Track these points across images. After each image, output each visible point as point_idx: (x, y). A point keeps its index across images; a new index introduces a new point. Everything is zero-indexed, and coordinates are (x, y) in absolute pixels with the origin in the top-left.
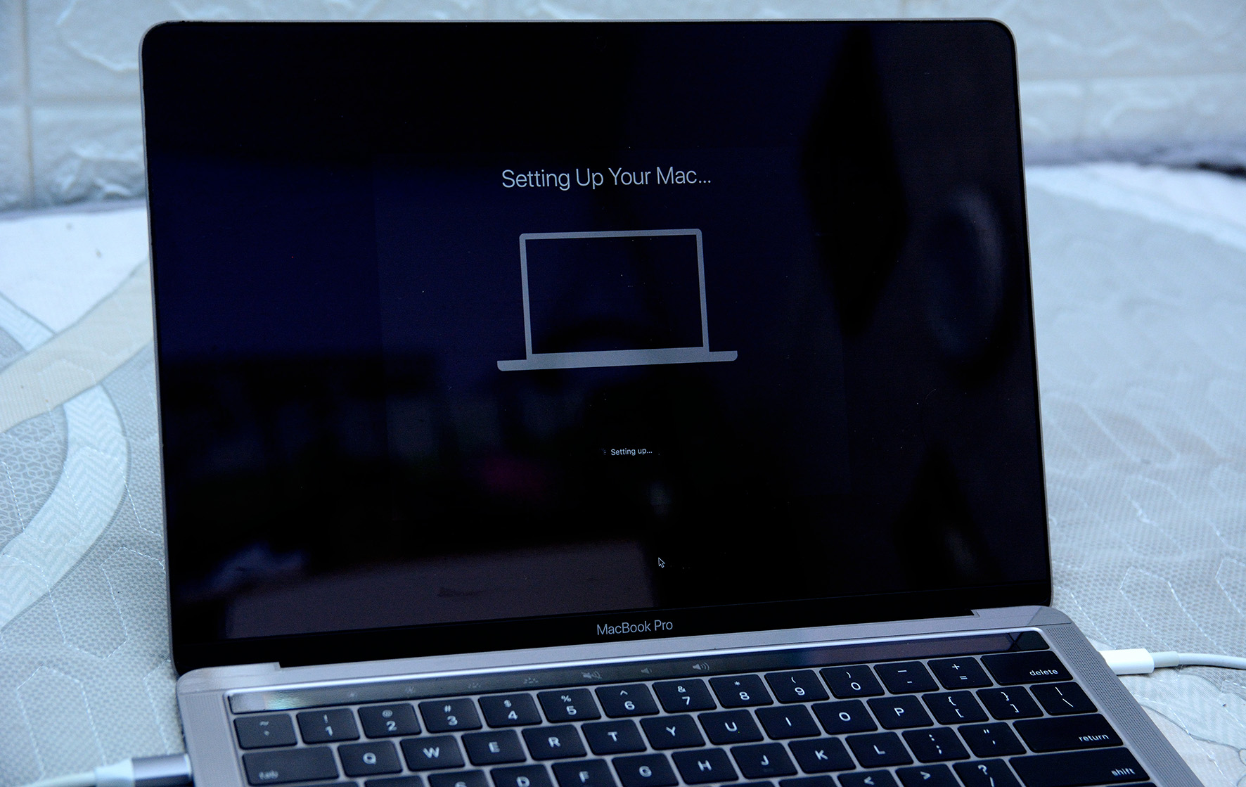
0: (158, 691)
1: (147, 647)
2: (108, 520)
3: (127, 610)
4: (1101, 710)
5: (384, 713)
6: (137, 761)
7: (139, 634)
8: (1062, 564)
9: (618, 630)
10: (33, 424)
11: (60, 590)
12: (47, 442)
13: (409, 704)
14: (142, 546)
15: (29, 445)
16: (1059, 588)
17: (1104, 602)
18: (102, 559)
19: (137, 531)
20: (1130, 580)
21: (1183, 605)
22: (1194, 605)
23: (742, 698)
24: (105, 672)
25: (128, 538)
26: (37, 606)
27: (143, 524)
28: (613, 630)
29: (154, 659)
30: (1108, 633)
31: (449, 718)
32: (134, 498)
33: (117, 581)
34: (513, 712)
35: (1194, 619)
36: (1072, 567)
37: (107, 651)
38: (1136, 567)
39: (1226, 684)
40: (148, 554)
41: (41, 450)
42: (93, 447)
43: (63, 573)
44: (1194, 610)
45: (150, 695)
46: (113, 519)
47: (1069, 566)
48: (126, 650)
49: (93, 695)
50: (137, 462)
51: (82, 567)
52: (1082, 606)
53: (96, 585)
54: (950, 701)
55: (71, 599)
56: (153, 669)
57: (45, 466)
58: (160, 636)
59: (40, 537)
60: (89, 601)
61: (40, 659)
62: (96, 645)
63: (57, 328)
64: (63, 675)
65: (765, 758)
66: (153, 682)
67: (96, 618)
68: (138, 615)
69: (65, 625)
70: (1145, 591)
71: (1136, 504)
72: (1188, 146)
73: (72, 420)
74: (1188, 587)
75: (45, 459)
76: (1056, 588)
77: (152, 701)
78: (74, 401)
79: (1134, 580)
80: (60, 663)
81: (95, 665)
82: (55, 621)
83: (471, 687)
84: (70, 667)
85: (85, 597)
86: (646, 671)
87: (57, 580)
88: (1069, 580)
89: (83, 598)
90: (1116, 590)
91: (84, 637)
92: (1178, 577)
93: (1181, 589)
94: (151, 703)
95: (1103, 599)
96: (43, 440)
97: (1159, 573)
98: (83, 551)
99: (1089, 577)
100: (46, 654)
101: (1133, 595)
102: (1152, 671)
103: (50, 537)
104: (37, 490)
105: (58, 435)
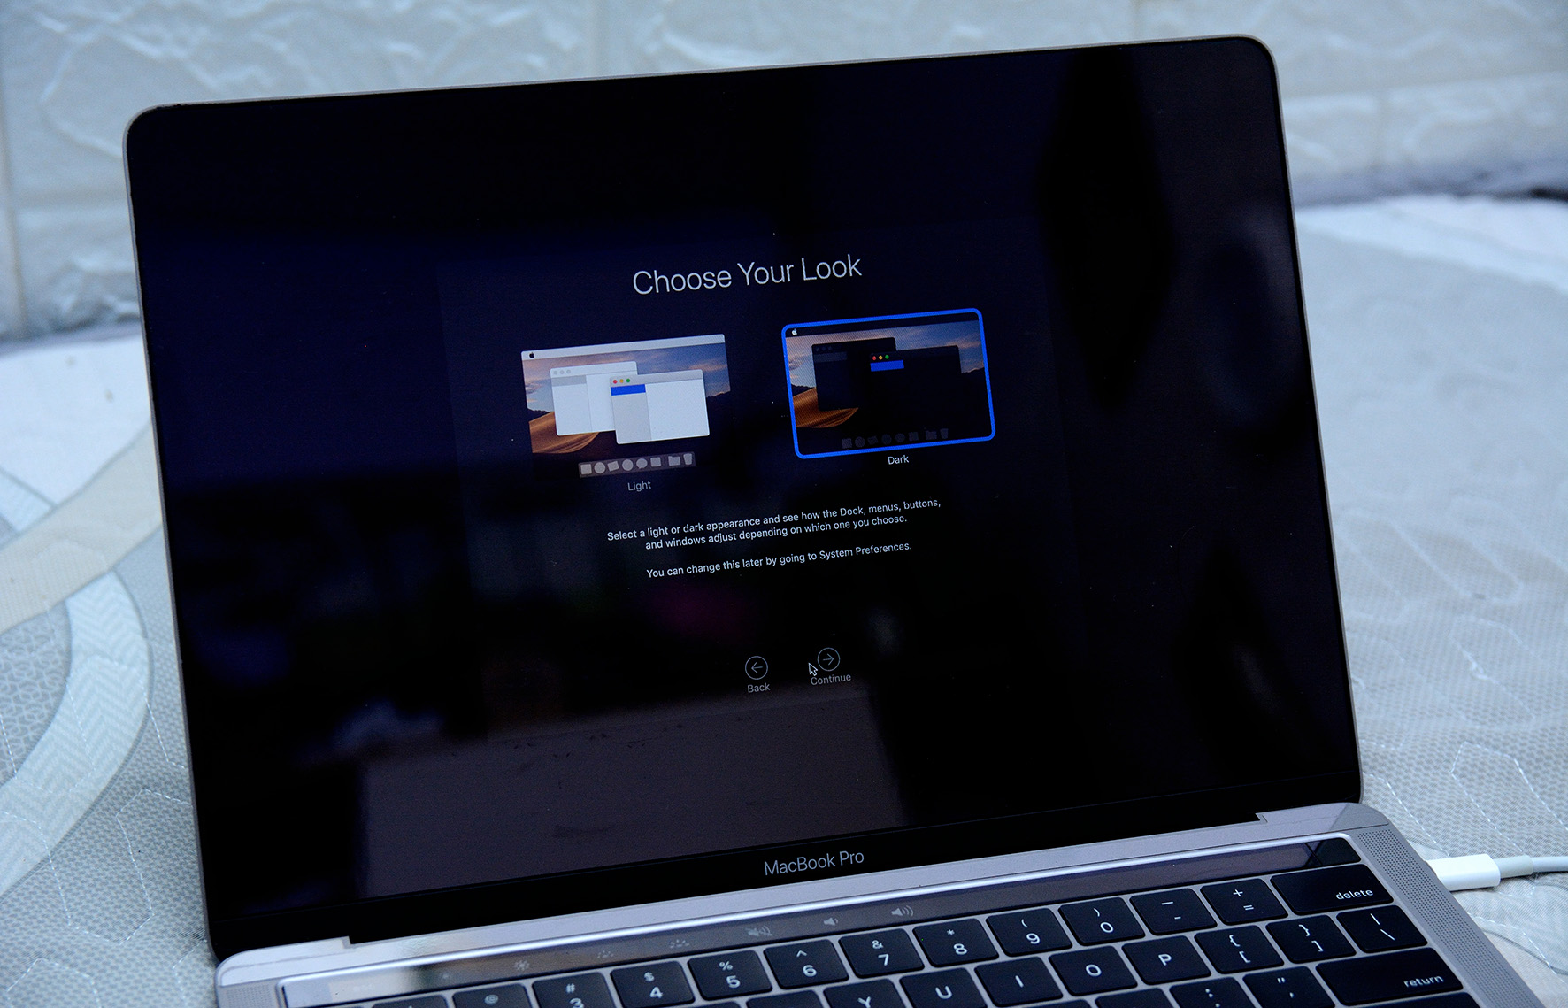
0: (192, 983)
1: (177, 924)
2: (125, 753)
3: (150, 876)
4: (1432, 943)
5: (487, 999)
7: (167, 906)
8: (1374, 743)
9: (793, 867)
10: (26, 630)
11: (64, 852)
12: (44, 654)
13: (519, 985)
14: (169, 786)
15: (21, 658)
16: (1371, 775)
17: (1431, 792)
18: (117, 806)
19: (162, 767)
20: (1463, 760)
21: (1535, 790)
22: (1550, 789)
23: (957, 951)
24: (122, 962)
25: (150, 778)
26: (34, 876)
27: (171, 756)
28: (786, 868)
29: (186, 940)
30: (1438, 834)
31: (572, 1001)
32: (159, 721)
33: (138, 836)
34: (656, 989)
35: (1551, 808)
36: (1387, 747)
37: (125, 933)
38: (1471, 742)
40: (177, 797)
41: (37, 664)
42: (104, 655)
43: (63, 832)
44: (1550, 795)
45: (182, 989)
46: (132, 751)
47: (1383, 746)
48: (150, 930)
49: (107, 994)
50: (161, 673)
51: (92, 820)
52: (1402, 799)
53: (110, 844)
54: (1232, 940)
55: (77, 864)
56: (185, 953)
57: (43, 685)
58: (194, 908)
59: (36, 781)
60: (101, 866)
61: (37, 949)
62: (110, 926)
63: (57, 497)
64: (67, 968)
66: (185, 971)
67: (110, 888)
68: (165, 882)
69: (69, 901)
70: (1484, 774)
71: (1468, 655)
72: (1518, 167)
73: (77, 621)
74: (1541, 764)
75: (42, 676)
76: (1367, 777)
77: (184, 997)
78: (80, 596)
79: (1469, 760)
80: (63, 953)
81: (108, 952)
82: (57, 895)
83: (601, 956)
84: (76, 958)
85: (96, 860)
86: (830, 922)
87: (59, 840)
88: (1383, 765)
89: (93, 862)
90: (1447, 774)
91: (95, 915)
92: (1528, 751)
93: (1531, 767)
94: (182, 1000)
95: (1430, 788)
96: (39, 651)
97: (1502, 747)
98: (93, 798)
99: (1410, 758)
100: (44, 940)
101: (1470, 781)
102: (1498, 884)
103: (49, 781)
104: (32, 718)
105: (59, 642)
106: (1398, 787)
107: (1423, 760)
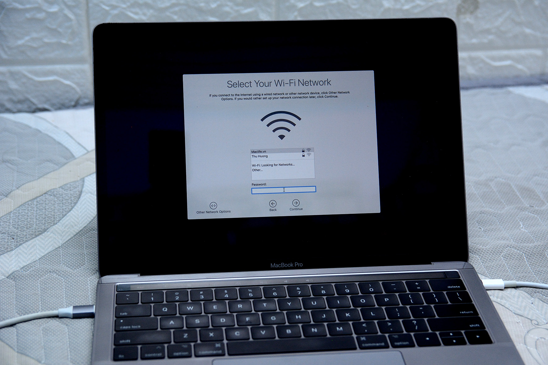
2: (90, 220)
3: (88, 254)
4: (474, 302)
5: (176, 293)
6: (75, 307)
7: (91, 262)
8: (478, 245)
9: (280, 266)
10: (70, 185)
11: (65, 245)
12: (74, 192)
13: (186, 290)
15: (66, 192)
16: (474, 255)
18: (84, 235)
20: (506, 252)
21: (528, 263)
22: (533, 263)
23: (322, 292)
24: (73, 275)
26: (55, 251)
28: (278, 266)
29: (94, 272)
31: (201, 296)
33: (88, 243)
34: (227, 295)
35: (531, 269)
37: (77, 268)
38: (510, 247)
39: (536, 295)
41: (71, 194)
43: (66, 240)
44: (532, 265)
46: (92, 220)
48: (84, 267)
52: (482, 263)
53: (79, 244)
54: (410, 296)
55: (68, 249)
56: (92, 275)
57: (71, 200)
59: (62, 226)
61: (50, 270)
64: (57, 276)
65: (324, 315)
66: (91, 280)
67: (76, 256)
68: (92, 255)
69: (63, 258)
70: (512, 257)
71: (521, 223)
74: (532, 255)
75: (72, 198)
76: (470, 254)
77: (89, 287)
78: (89, 177)
79: (508, 253)
80: (57, 272)
81: (70, 272)
82: (60, 256)
84: (61, 273)
85: (74, 248)
86: (286, 281)
87: (65, 242)
88: (479, 252)
89: (73, 249)
90: (499, 256)
91: (69, 263)
92: (528, 252)
93: (528, 256)
95: (492, 260)
96: (73, 191)
97: (520, 250)
98: (77, 232)
99: (488, 250)
100: (53, 268)
101: (506, 259)
102: (503, 288)
103: (66, 226)
104: (66, 209)
105: (79, 189)
106: (482, 259)
107: (492, 251)
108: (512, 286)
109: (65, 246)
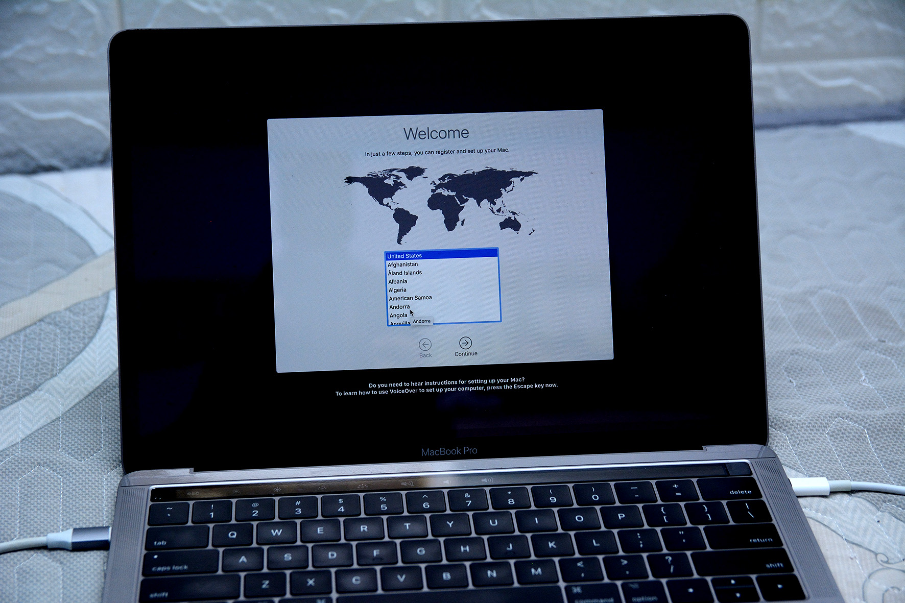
1: (112, 455)
3: (107, 430)
4: (775, 522)
5: (253, 504)
6: (76, 531)
7: (110, 446)
9: (437, 453)
10: (85, 305)
11: (68, 415)
12: (89, 317)
13: (272, 499)
15: (77, 318)
16: (779, 431)
17: (810, 443)
20: (835, 427)
21: (872, 446)
22: (881, 447)
23: (509, 503)
24: (79, 471)
28: (434, 453)
29: (115, 463)
30: (805, 465)
31: (297, 509)
34: (342, 507)
35: (878, 457)
37: (86, 457)
38: (843, 418)
39: (886, 505)
41: (84, 322)
43: (73, 404)
44: (880, 449)
45: (105, 487)
48: (98, 456)
51: (87, 400)
52: (792, 446)
53: (92, 413)
54: (662, 510)
55: (73, 421)
56: (112, 469)
57: (84, 333)
59: (66, 380)
60: (84, 423)
61: (39, 461)
62: (79, 452)
64: (51, 471)
66: (109, 478)
67: (85, 434)
69: (63, 439)
70: (844, 436)
71: (862, 372)
74: (880, 432)
75: (86, 328)
76: (771, 431)
77: (105, 491)
79: (838, 427)
80: (51, 464)
81: (74, 465)
82: (58, 435)
83: (321, 488)
84: (57, 466)
85: (83, 420)
86: (446, 482)
87: (68, 409)
88: (787, 426)
89: (81, 421)
90: (823, 434)
91: (73, 447)
92: (874, 425)
93: (874, 434)
94: (103, 492)
95: (810, 441)
97: (859, 422)
98: (91, 390)
99: (803, 424)
100: (44, 457)
101: (835, 438)
102: (828, 494)
103: (72, 380)
104: (74, 348)
105: (99, 311)
106: (792, 439)
107: (810, 425)
108: (844, 490)
109: (69, 417)
